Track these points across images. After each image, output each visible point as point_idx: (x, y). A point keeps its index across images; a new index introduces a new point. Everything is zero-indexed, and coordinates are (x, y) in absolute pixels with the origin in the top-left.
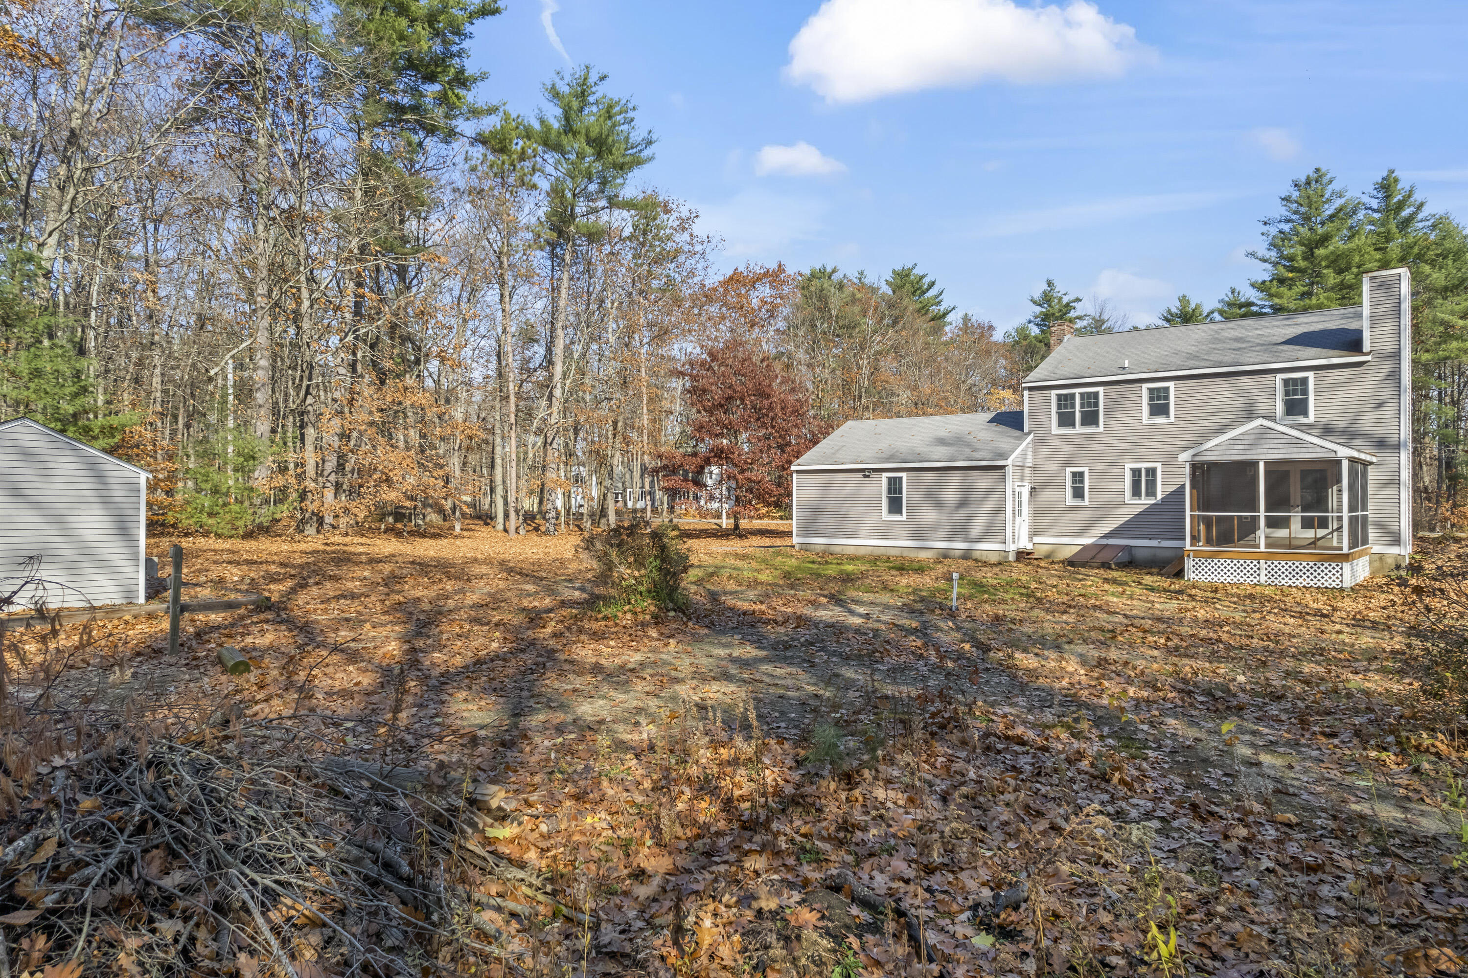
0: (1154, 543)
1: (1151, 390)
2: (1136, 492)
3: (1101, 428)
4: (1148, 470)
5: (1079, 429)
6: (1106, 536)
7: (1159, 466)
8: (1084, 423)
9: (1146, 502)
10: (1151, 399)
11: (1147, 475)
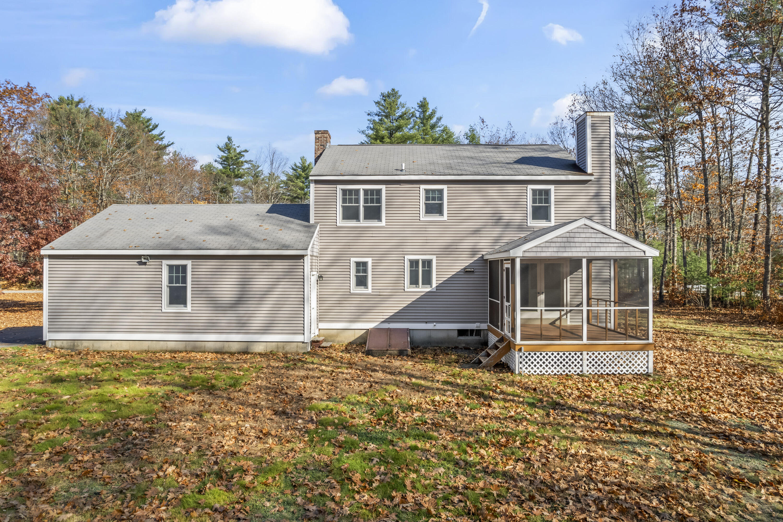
0: (430, 326)
1: (427, 191)
2: (414, 281)
3: (383, 223)
4: (424, 262)
5: (363, 223)
6: (387, 321)
7: (434, 258)
8: (367, 217)
9: (423, 289)
10: (427, 199)
11: (423, 266)
